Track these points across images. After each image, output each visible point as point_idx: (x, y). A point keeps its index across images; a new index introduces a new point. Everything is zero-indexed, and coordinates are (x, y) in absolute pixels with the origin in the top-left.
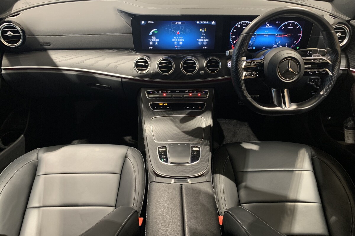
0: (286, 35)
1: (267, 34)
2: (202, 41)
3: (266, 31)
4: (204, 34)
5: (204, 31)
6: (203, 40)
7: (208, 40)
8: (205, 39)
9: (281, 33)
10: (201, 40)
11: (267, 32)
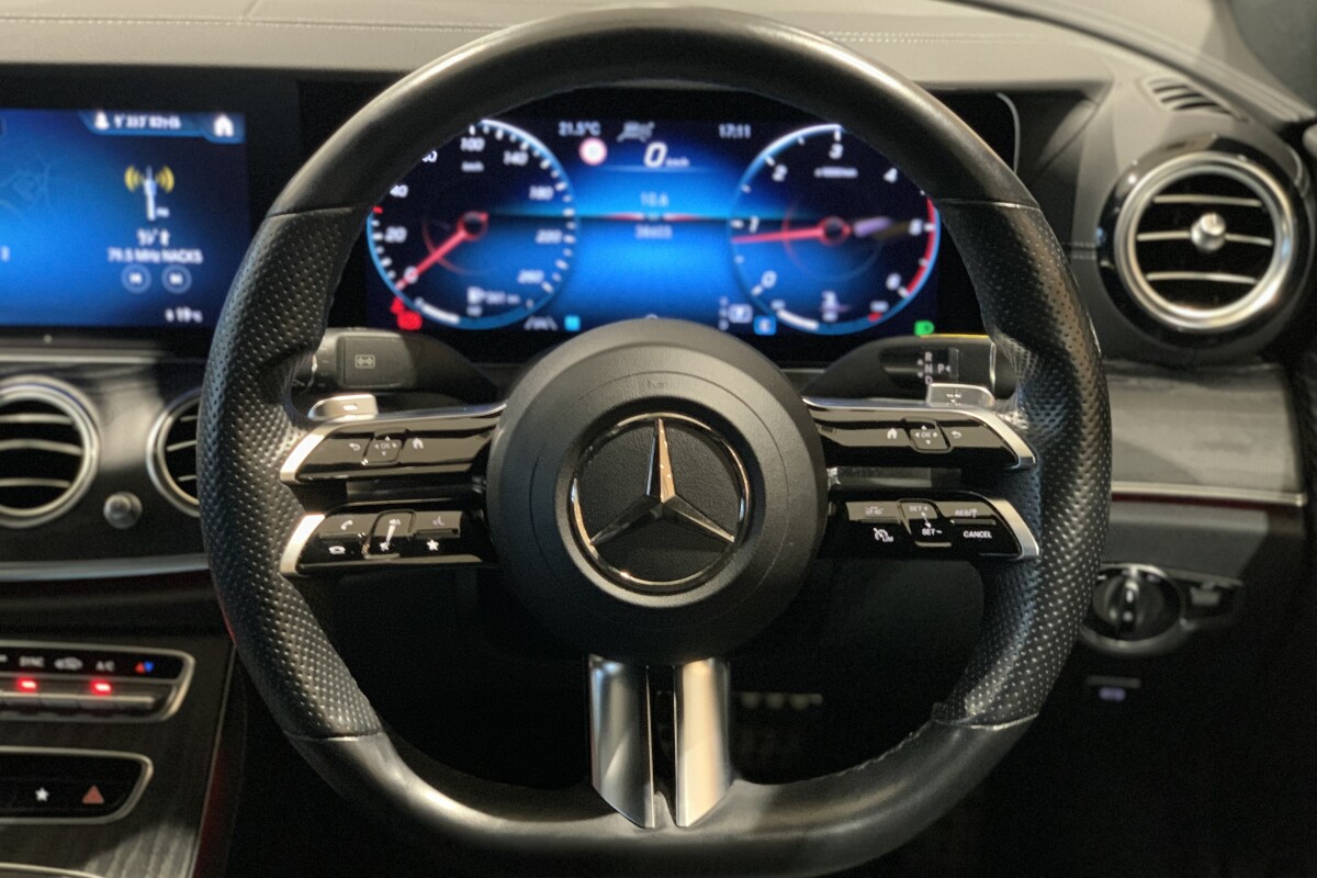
0: (812, 224)
1: (661, 222)
2: (149, 265)
3: (650, 199)
4: (164, 212)
5: (160, 191)
6: (154, 256)
7: (195, 256)
8: (174, 245)
9: (772, 214)
10: (143, 256)
11: (655, 203)
